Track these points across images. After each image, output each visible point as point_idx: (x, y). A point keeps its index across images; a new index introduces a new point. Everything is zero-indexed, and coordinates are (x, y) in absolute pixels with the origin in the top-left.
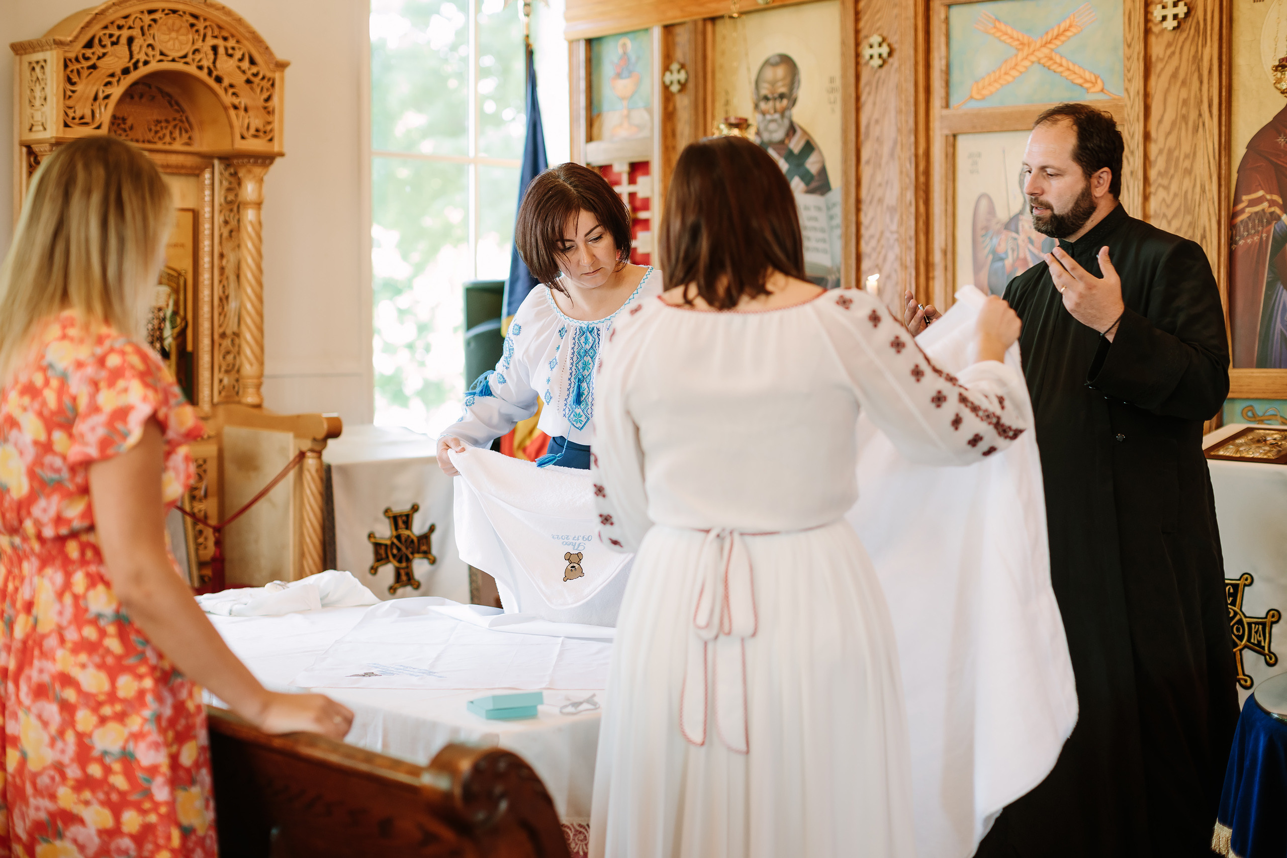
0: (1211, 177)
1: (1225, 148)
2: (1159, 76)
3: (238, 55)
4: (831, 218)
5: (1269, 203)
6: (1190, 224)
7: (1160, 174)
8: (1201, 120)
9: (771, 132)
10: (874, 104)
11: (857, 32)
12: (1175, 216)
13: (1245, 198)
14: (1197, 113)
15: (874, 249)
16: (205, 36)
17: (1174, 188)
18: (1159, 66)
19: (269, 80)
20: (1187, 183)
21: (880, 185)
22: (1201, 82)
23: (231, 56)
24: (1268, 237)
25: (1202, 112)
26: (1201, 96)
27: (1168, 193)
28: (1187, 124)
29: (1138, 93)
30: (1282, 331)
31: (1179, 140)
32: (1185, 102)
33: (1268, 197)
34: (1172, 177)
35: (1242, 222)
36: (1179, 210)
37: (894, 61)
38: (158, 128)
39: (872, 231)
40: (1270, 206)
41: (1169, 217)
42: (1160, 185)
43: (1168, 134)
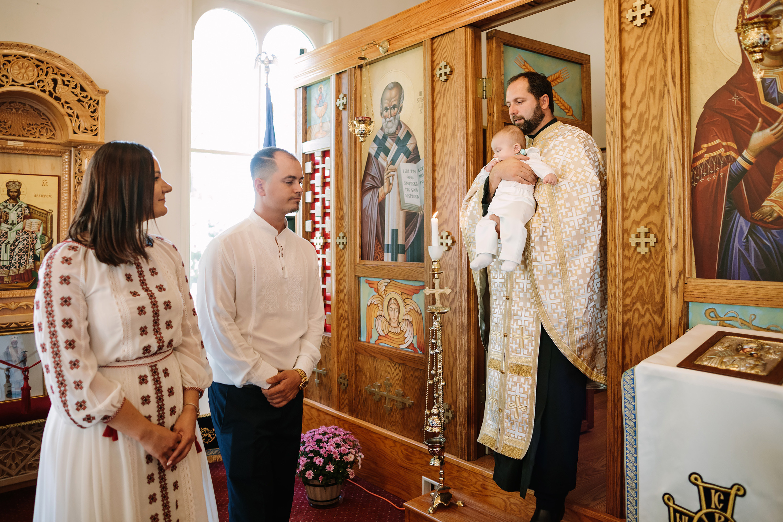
0: (675, 131)
1: (686, 108)
2: (631, 61)
3: (73, 85)
4: (420, 176)
5: (725, 148)
6: (659, 167)
7: (634, 132)
8: (666, 88)
9: (389, 128)
10: (443, 104)
11: (433, 62)
12: (646, 162)
13: (703, 146)
14: (663, 83)
15: (443, 194)
16: (47, 73)
17: (645, 142)
18: (632, 54)
19: (95, 100)
20: (656, 138)
21: (446, 154)
22: (666, 61)
23: (67, 85)
24: (725, 176)
25: (667, 82)
26: (666, 71)
27: (641, 147)
28: (654, 93)
29: (616, 75)
30: (739, 249)
31: (648, 106)
32: (652, 78)
33: (724, 144)
34: (644, 134)
35: (701, 164)
36: (649, 157)
37: (454, 76)
38: (30, 128)
39: (441, 183)
40: (726, 151)
41: (642, 164)
42: (634, 140)
43: (640, 102)
